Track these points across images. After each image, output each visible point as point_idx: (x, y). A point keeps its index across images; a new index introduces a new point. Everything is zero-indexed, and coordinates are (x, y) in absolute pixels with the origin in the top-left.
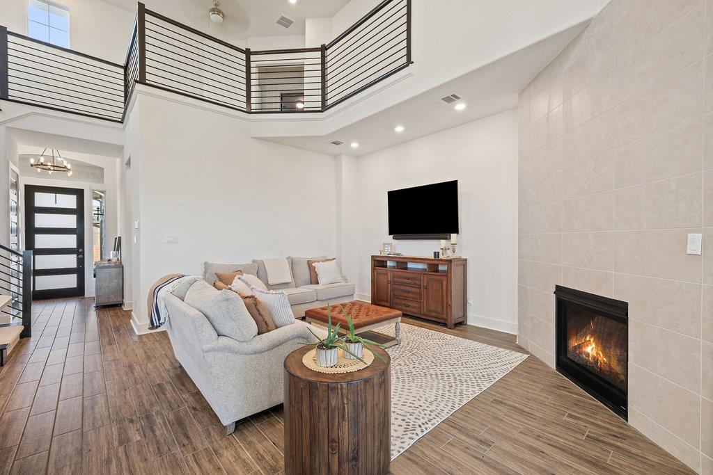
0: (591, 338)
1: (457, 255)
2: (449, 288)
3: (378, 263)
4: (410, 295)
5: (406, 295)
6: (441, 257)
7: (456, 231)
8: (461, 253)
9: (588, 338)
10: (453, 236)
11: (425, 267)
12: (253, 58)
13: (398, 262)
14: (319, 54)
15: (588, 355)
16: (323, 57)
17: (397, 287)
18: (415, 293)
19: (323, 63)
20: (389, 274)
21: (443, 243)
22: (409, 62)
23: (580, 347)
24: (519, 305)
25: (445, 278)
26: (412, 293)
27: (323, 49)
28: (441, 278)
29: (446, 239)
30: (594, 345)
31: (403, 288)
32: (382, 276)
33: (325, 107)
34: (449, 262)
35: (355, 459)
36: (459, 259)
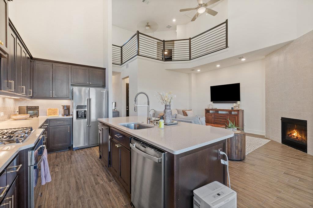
0: (295, 130)
1: (240, 109)
2: (238, 120)
3: (207, 111)
4: (222, 122)
5: (220, 122)
6: (234, 109)
7: (239, 100)
8: (241, 108)
9: (294, 131)
10: (238, 102)
11: (228, 113)
12: (165, 43)
13: (216, 111)
14: (188, 41)
15: (294, 136)
16: (190, 42)
17: (216, 119)
18: (224, 121)
19: (190, 44)
20: (213, 115)
21: (235, 104)
22: (227, 47)
23: (291, 134)
24: (266, 125)
25: (236, 116)
26: (223, 121)
27: (190, 39)
28: (235, 116)
29: (235, 103)
30: (296, 133)
31: (219, 120)
32: (210, 116)
33: (190, 59)
34: (238, 111)
35: (241, 151)
36: (241, 110)
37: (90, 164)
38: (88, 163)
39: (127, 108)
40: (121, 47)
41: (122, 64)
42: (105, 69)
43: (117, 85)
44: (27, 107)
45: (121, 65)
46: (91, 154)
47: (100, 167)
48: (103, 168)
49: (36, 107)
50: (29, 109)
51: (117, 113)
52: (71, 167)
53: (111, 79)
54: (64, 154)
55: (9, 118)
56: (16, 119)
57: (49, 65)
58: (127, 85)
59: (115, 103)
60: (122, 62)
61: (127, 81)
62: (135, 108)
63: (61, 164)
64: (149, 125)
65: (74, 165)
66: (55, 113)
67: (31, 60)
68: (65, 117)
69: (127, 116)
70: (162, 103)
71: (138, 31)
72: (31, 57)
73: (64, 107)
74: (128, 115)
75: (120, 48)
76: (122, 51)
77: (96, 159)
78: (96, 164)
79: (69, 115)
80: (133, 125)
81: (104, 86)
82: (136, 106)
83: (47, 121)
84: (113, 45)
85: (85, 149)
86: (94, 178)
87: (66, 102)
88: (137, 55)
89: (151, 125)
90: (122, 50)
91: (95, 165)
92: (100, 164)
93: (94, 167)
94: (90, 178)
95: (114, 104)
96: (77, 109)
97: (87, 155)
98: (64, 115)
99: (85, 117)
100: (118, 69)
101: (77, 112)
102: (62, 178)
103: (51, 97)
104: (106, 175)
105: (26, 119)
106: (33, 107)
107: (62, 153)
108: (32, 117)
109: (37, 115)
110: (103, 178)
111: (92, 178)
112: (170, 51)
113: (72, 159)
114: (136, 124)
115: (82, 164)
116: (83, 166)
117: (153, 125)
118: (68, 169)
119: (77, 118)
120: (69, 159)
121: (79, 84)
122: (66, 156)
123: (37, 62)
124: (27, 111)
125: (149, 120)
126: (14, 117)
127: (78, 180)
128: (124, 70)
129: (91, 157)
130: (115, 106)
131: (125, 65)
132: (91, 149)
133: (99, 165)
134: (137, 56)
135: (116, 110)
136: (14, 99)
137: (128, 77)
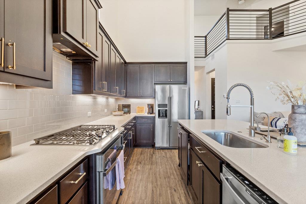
37: (168, 170)
38: (166, 168)
39: (212, 108)
40: (206, 37)
41: (206, 55)
42: (186, 63)
43: (201, 81)
44: (123, 105)
45: (205, 58)
46: (171, 158)
47: (179, 178)
48: (182, 181)
49: (128, 105)
50: (124, 107)
51: (200, 113)
52: (150, 169)
53: (193, 75)
54: (147, 152)
55: (112, 114)
56: (115, 115)
57: (137, 67)
58: (213, 80)
59: (199, 101)
60: (206, 54)
61: (213, 75)
62: (227, 109)
63: (143, 162)
64: (253, 138)
65: (154, 166)
66: (142, 111)
67: (125, 65)
68: (150, 115)
69: (212, 119)
70: (282, 101)
71: (228, 9)
72: (125, 62)
73: (148, 105)
74: (213, 117)
75: (204, 38)
76: (206, 42)
77: (175, 166)
78: (175, 172)
79: (152, 113)
80: (223, 133)
81: (185, 83)
82: (229, 106)
83: (135, 118)
84: (195, 37)
85: (166, 150)
86: (171, 193)
87: (150, 101)
88: (227, 39)
89: (258, 139)
90: (206, 40)
91: (173, 174)
92: (179, 173)
93: (172, 177)
94: (167, 191)
95: (197, 102)
96: (159, 107)
97: (166, 157)
98: (148, 113)
99: (166, 116)
100: (201, 62)
101: (159, 110)
102: (141, 180)
103: (139, 96)
104: (185, 193)
105: (121, 116)
106: (126, 105)
107: (147, 150)
108: (127, 114)
109: (129, 112)
110: (180, 197)
111: (169, 192)
112: (281, 24)
113: (153, 159)
114: (228, 133)
115: (161, 167)
116: (161, 170)
117: (263, 142)
118: (148, 170)
119: (159, 117)
120: (151, 159)
121: (161, 83)
122: (148, 155)
123: (129, 65)
124: (123, 108)
125: (253, 131)
126: (114, 113)
127: (154, 189)
128: (209, 63)
129: (170, 162)
130: (198, 105)
131: (209, 57)
132: (171, 151)
133: (177, 175)
134: (227, 41)
135: (199, 109)
136: (115, 98)
137: (214, 70)
